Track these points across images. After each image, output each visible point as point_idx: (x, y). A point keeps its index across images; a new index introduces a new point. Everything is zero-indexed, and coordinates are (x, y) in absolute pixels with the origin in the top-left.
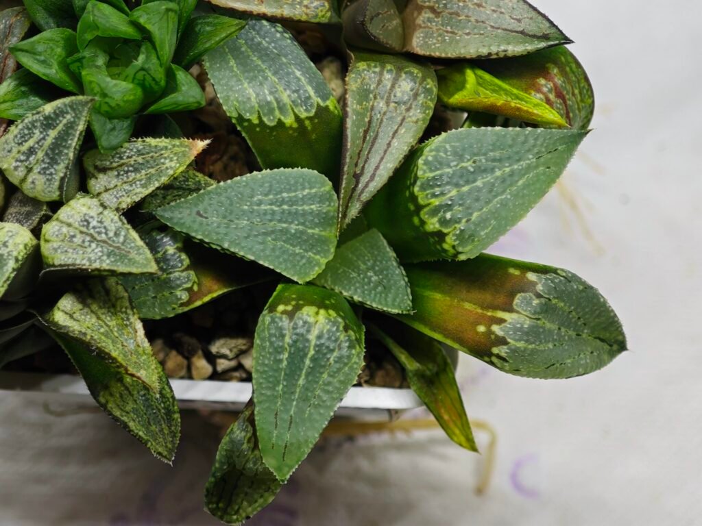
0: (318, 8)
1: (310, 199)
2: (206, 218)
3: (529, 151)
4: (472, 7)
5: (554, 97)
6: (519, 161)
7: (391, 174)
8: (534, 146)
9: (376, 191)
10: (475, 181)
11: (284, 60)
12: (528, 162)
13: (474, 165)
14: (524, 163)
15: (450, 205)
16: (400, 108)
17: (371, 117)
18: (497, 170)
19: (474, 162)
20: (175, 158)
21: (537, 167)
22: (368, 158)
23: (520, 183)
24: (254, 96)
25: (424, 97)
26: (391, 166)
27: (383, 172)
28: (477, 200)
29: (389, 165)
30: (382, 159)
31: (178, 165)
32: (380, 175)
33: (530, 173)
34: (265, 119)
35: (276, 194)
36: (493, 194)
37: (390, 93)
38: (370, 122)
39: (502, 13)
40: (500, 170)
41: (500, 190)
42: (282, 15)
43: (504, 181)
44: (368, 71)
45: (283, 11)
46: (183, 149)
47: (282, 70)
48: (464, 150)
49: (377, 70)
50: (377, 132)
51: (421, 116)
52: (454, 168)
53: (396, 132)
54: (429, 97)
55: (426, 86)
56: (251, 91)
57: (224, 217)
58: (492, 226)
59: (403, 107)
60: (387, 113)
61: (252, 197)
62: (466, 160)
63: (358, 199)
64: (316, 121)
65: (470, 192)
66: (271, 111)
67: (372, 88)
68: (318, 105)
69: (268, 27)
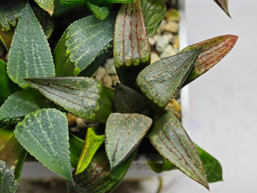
0: (119, 60)
1: (40, 69)
2: (27, 24)
3: (59, 152)
4: (129, 131)
5: (94, 174)
6: (54, 148)
7: (51, 100)
8: (61, 154)
9: (43, 94)
10: (45, 130)
11: (93, 46)
12: (54, 152)
13: (51, 129)
14: (53, 150)
15: (33, 120)
16: (80, 102)
17: (75, 89)
18: (49, 139)
19: (52, 129)
20: (45, 3)
21: (53, 157)
22: (57, 89)
23: (45, 150)
24: (76, 34)
25: (86, 112)
26: (55, 100)
27: (52, 96)
28: (36, 131)
29: (55, 98)
30: (58, 96)
31: (42, 4)
32: (50, 95)
33: (49, 154)
34: (67, 41)
35: (40, 53)
36: (39, 138)
37: (86, 97)
38: (73, 89)
39: (125, 142)
40: (50, 140)
41: (41, 141)
42: (115, 44)
43: (45, 142)
44: (96, 87)
45: (116, 44)
46: (49, 6)
47: (88, 45)
48: (58, 124)
49: (97, 91)
50: (69, 93)
51: (77, 110)
52: (49, 121)
53: (70, 101)
54: (86, 114)
55: (91, 112)
56: (78, 33)
57: (27, 32)
58: (25, 139)
59: (81, 103)
60: (78, 97)
61: (37, 43)
62: (53, 125)
63: (40, 87)
64: (69, 64)
65: (39, 128)
66: (70, 42)
67: (88, 89)
68: (75, 63)
69: (109, 40)
